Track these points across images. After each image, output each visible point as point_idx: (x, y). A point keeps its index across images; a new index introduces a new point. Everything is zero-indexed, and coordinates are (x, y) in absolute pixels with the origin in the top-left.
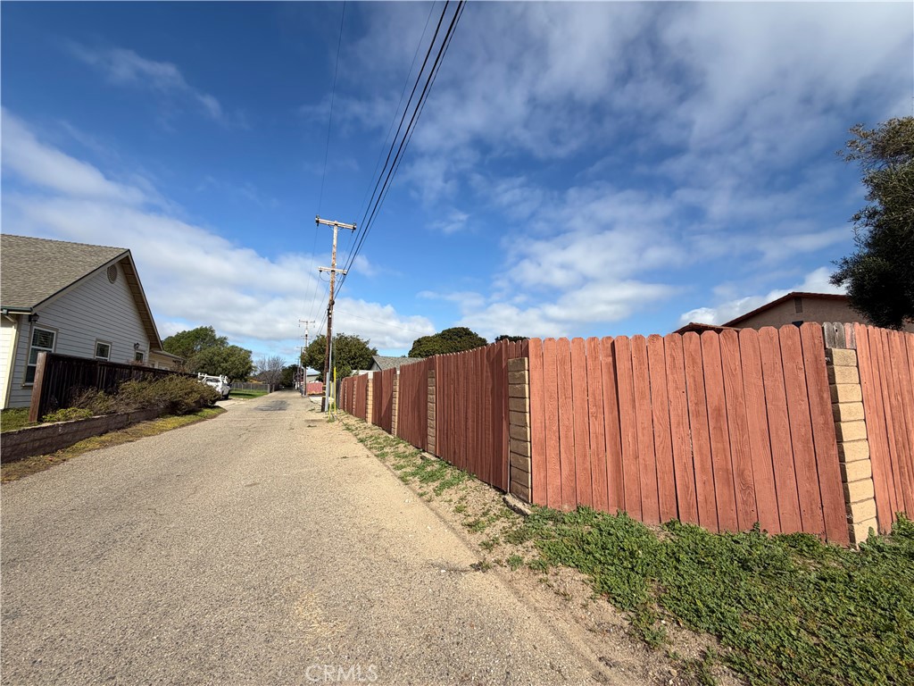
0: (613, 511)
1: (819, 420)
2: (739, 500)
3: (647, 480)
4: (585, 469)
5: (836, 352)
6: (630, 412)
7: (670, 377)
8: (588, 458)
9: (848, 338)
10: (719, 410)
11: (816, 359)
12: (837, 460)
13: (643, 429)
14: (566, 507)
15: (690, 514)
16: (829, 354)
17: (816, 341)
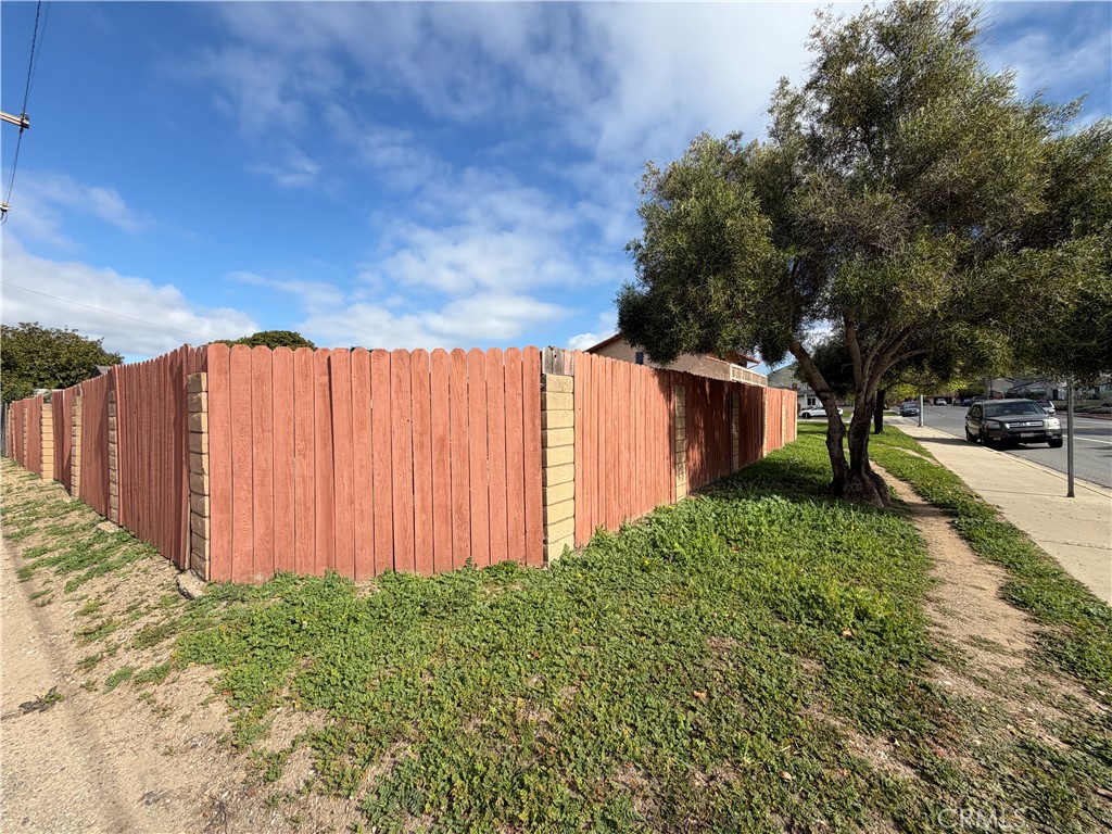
0: (321, 571)
1: (529, 447)
2: (455, 537)
3: (364, 528)
4: (287, 524)
5: (551, 378)
6: (347, 446)
7: (395, 403)
8: (292, 510)
9: (567, 364)
10: (444, 441)
11: (533, 385)
12: (540, 486)
13: (362, 466)
14: (259, 577)
15: (406, 560)
16: (543, 379)
17: (535, 366)
